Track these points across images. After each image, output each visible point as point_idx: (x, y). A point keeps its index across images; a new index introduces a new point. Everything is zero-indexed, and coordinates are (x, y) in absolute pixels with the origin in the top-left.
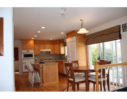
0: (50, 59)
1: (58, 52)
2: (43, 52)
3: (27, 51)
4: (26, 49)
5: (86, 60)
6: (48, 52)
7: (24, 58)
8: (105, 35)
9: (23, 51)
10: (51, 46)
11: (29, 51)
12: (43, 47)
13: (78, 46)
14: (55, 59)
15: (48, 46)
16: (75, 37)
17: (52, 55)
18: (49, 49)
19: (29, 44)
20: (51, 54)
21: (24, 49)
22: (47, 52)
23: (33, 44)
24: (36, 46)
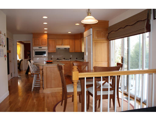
0: (70, 58)
1: (79, 50)
2: (60, 49)
3: (39, 48)
4: (38, 45)
5: (108, 61)
6: (68, 49)
7: (35, 56)
8: (129, 25)
9: (35, 48)
10: (71, 41)
11: (41, 48)
12: (61, 43)
13: (96, 42)
14: (77, 58)
15: (67, 41)
16: (91, 29)
17: (72, 53)
18: (68, 45)
19: (41, 39)
20: (70, 52)
21: (35, 45)
22: (65, 48)
23: (47, 39)
24: (51, 42)
